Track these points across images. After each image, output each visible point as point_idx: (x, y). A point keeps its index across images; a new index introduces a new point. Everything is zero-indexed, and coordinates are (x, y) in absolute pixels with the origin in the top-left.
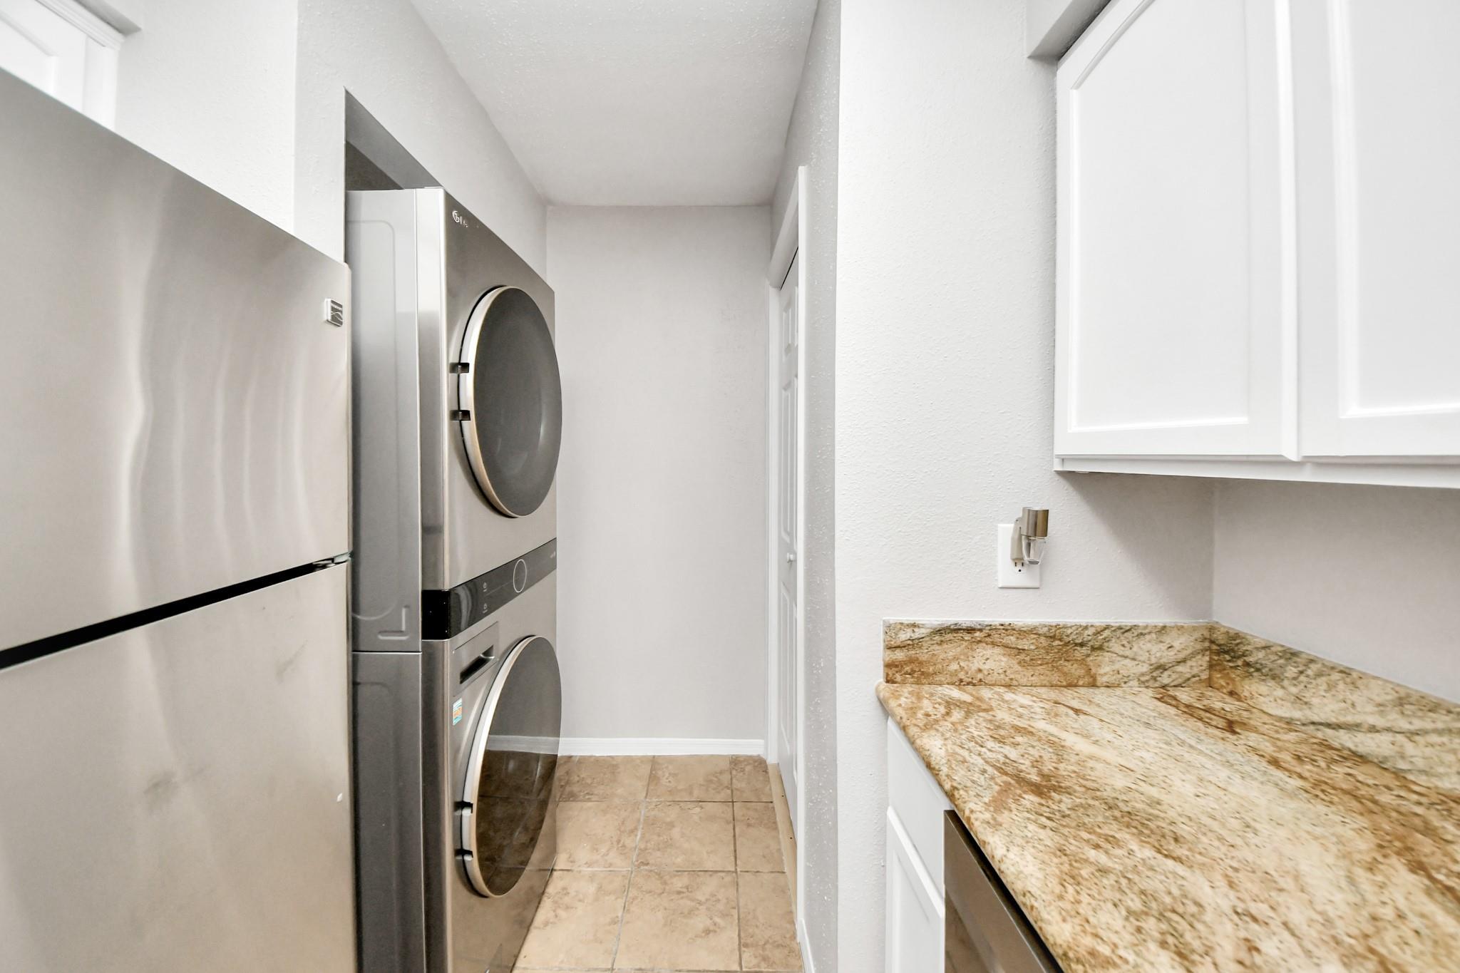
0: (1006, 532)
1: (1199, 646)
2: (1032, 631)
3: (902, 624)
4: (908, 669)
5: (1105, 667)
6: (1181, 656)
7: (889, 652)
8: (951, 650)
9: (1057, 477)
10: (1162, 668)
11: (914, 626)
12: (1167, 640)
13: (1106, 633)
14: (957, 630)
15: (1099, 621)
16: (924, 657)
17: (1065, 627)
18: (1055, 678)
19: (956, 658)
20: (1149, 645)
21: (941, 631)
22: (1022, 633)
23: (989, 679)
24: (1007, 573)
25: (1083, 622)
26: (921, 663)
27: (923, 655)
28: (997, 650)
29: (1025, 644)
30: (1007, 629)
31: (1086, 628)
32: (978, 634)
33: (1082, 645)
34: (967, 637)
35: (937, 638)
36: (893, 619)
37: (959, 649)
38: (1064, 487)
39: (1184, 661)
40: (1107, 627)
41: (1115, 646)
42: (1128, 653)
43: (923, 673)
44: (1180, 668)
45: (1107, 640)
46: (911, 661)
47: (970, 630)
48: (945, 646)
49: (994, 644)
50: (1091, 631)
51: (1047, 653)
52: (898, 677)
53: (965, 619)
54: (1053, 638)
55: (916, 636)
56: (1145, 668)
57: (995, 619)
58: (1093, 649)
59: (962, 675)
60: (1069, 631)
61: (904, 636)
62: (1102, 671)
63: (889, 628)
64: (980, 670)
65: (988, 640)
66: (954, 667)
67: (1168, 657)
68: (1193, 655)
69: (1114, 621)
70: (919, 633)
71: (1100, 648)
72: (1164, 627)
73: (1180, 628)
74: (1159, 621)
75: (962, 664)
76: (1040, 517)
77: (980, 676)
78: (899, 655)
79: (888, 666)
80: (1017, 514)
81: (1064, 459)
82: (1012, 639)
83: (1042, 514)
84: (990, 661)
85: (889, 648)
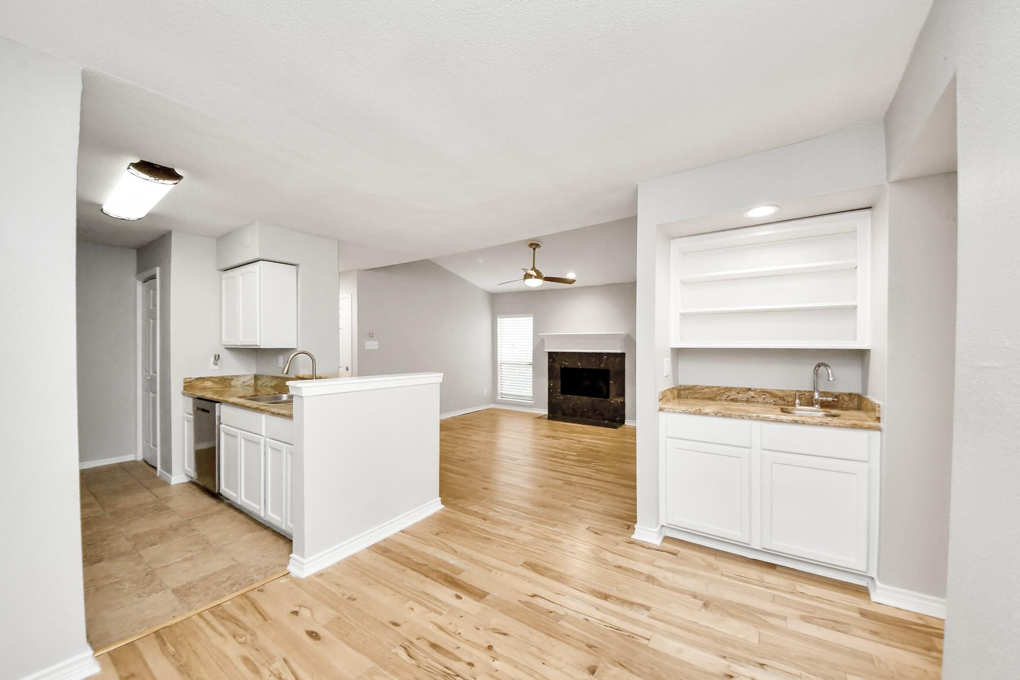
0: (212, 359)
1: (253, 377)
2: (218, 377)
3: (188, 378)
4: (189, 387)
5: (233, 383)
6: (250, 379)
9: (225, 349)
10: (245, 382)
11: (190, 378)
12: (246, 377)
13: (233, 377)
14: (201, 378)
15: (232, 374)
17: (225, 376)
18: (223, 386)
20: (243, 379)
21: (197, 379)
22: (215, 378)
23: (208, 387)
24: (213, 367)
25: (228, 375)
27: (193, 383)
28: (210, 381)
29: (216, 380)
30: (212, 377)
33: (228, 379)
36: (186, 377)
37: (201, 382)
40: (234, 375)
41: (235, 379)
42: (238, 380)
43: (192, 386)
46: (190, 385)
47: (204, 378)
48: (198, 382)
50: (230, 376)
51: (220, 381)
52: (186, 389)
53: (202, 376)
54: (222, 378)
56: (242, 383)
57: (209, 376)
59: (202, 387)
61: (188, 380)
63: (185, 379)
64: (206, 386)
65: (208, 380)
66: (200, 385)
67: (246, 380)
68: (252, 379)
70: (191, 380)
71: (232, 380)
73: (248, 375)
74: (245, 374)
75: (202, 385)
78: (187, 384)
79: (184, 386)
80: (214, 355)
81: (225, 345)
82: (213, 379)
83: (219, 355)
84: (208, 384)
85: (185, 383)
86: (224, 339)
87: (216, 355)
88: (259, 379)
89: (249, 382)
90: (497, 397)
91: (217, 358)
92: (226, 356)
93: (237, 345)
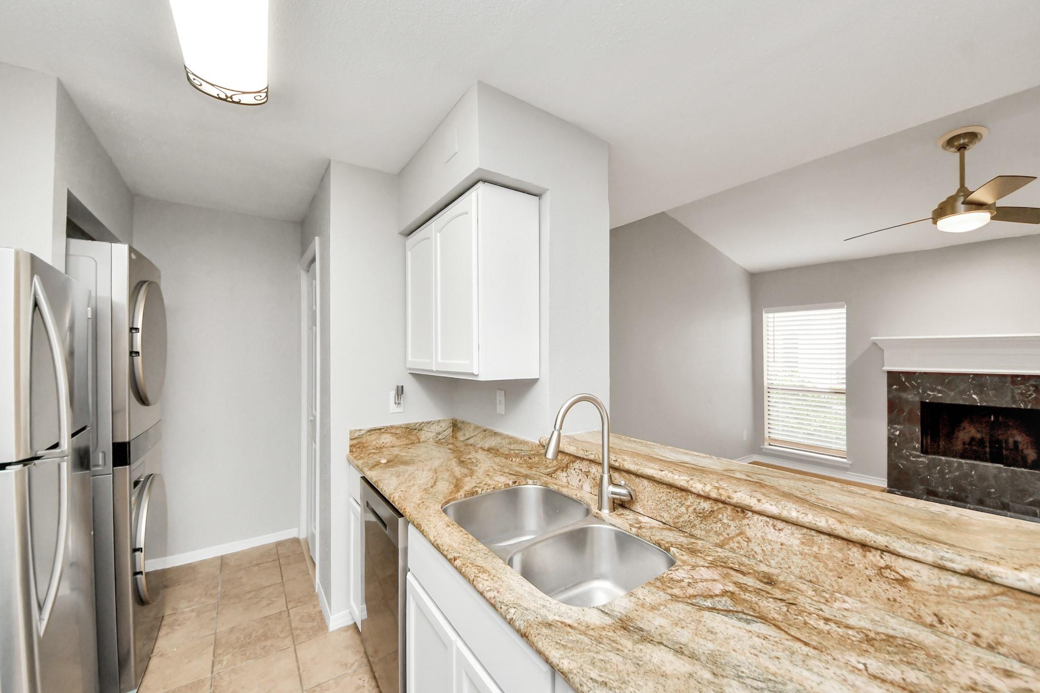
0: (393, 393)
1: (449, 425)
2: (400, 427)
3: (356, 430)
4: (358, 446)
5: (423, 436)
6: (445, 429)
7: (351, 441)
8: (373, 437)
9: (410, 375)
10: (439, 434)
11: (360, 430)
12: (441, 425)
13: (423, 425)
14: (376, 430)
15: (420, 421)
16: (364, 441)
17: (410, 424)
18: (407, 442)
19: (375, 440)
20: (435, 427)
21: (370, 431)
22: (397, 428)
23: (386, 446)
24: (394, 409)
25: (416, 422)
26: (363, 443)
27: (364, 440)
28: (389, 435)
29: (398, 432)
30: (392, 427)
31: (417, 423)
32: (383, 430)
33: (415, 429)
34: (379, 432)
35: (369, 434)
36: (352, 429)
37: (376, 436)
38: (411, 378)
39: (445, 431)
40: (423, 423)
41: (425, 428)
42: (429, 430)
43: (363, 447)
44: (444, 433)
45: (423, 427)
46: (359, 443)
47: (380, 429)
48: (371, 436)
49: (388, 433)
50: (418, 424)
51: (405, 433)
52: (354, 450)
53: (378, 426)
54: (407, 428)
55: (360, 434)
56: (434, 434)
57: (388, 425)
58: (419, 430)
59: (377, 445)
60: (411, 425)
61: (356, 435)
62: (422, 437)
63: (351, 432)
64: (383, 443)
65: (386, 432)
66: (375, 443)
67: (441, 430)
68: (449, 427)
69: (425, 421)
70: (362, 432)
71: (421, 429)
72: (439, 421)
73: (444, 420)
74: (438, 419)
75: (377, 441)
76: (400, 389)
77: (383, 445)
78: (355, 442)
79: (351, 446)
80: (395, 388)
81: (410, 369)
82: (393, 431)
83: (402, 387)
84: (387, 439)
85: (351, 439)
86: (409, 358)
87: (398, 387)
88: (459, 429)
89: (446, 433)
90: (764, 445)
91: (400, 391)
92: (413, 389)
93: (432, 371)
